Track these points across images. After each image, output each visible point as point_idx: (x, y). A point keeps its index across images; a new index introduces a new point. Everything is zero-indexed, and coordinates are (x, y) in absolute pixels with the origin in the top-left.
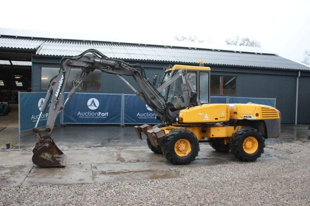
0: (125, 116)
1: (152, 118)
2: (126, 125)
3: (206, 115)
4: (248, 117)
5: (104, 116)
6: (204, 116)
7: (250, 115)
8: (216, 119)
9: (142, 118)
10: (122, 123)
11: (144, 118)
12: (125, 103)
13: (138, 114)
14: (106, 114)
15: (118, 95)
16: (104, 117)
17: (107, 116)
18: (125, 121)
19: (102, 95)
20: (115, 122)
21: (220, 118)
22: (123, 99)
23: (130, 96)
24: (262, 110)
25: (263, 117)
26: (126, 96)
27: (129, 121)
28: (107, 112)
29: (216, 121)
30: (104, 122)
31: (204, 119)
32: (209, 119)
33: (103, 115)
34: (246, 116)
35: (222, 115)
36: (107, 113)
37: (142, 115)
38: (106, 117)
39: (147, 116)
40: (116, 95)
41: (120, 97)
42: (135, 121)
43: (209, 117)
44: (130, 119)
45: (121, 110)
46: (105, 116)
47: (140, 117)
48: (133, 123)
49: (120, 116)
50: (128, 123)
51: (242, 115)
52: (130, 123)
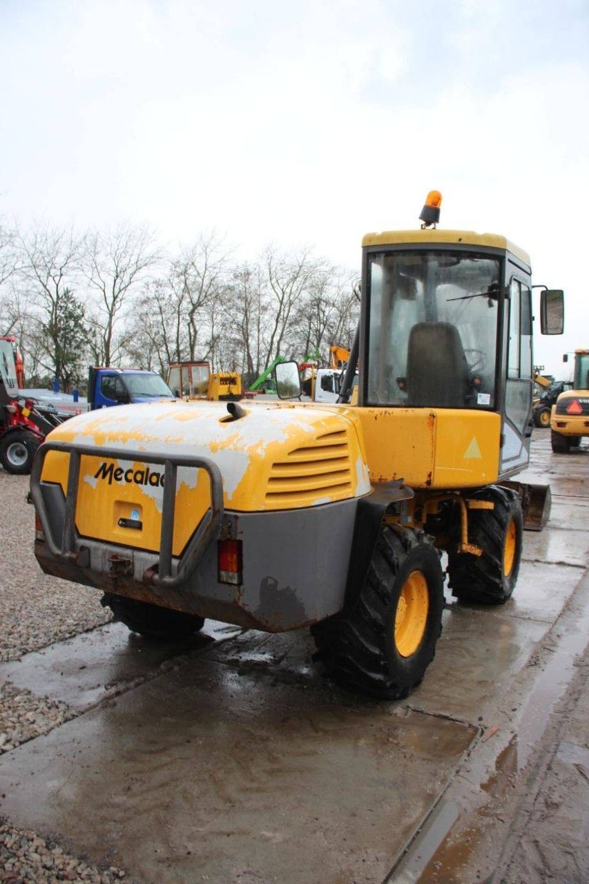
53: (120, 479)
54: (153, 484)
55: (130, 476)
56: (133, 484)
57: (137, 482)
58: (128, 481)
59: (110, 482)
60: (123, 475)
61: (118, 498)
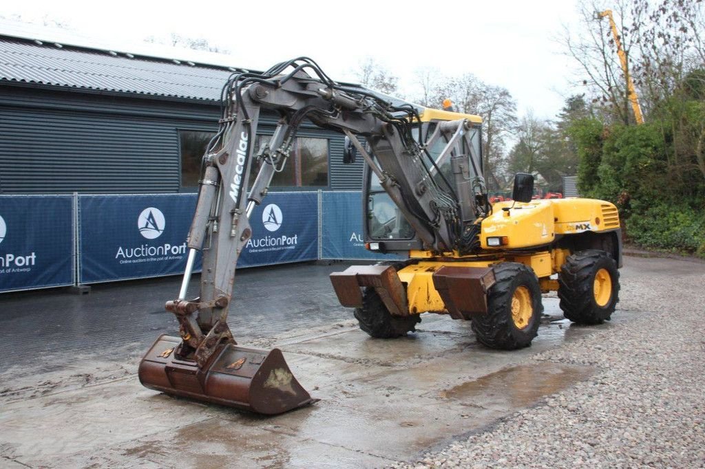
0: (84, 261)
1: (155, 259)
3: (544, 226)
4: (584, 227)
5: (25, 266)
7: (586, 223)
9: (130, 261)
10: (77, 283)
11: (134, 261)
13: (120, 252)
14: (30, 260)
15: (61, 198)
16: (24, 270)
17: (33, 263)
18: (85, 275)
20: (55, 283)
23: (96, 198)
24: (603, 210)
25: (606, 225)
26: (83, 200)
27: (95, 273)
28: (33, 254)
30: (24, 284)
32: (547, 236)
33: (20, 261)
34: (579, 224)
36: (33, 256)
37: (129, 254)
38: (28, 270)
39: (141, 256)
40: (54, 198)
41: (68, 202)
42: (112, 274)
44: (97, 269)
45: (70, 243)
46: (27, 264)
47: (124, 259)
48: (106, 279)
49: (69, 263)
50: (92, 280)
51: (570, 224)
52: (98, 279)
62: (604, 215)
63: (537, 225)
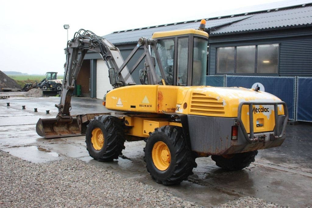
2: (300, 123)
3: (120, 99)
4: (177, 108)
6: (117, 101)
8: (134, 107)
12: (300, 90)
18: (300, 117)
19: (268, 78)
21: (140, 106)
22: (296, 85)
24: (193, 98)
26: (300, 80)
27: (304, 116)
29: (133, 109)
31: (117, 105)
32: (122, 106)
35: (143, 102)
40: (285, 78)
41: (292, 81)
43: (122, 102)
44: (306, 114)
50: (303, 119)
53: (257, 112)
54: (265, 112)
55: (260, 110)
56: (261, 113)
57: (262, 112)
58: (259, 112)
59: (255, 114)
60: (258, 110)
61: (258, 118)
62: (193, 102)
63: (114, 98)
